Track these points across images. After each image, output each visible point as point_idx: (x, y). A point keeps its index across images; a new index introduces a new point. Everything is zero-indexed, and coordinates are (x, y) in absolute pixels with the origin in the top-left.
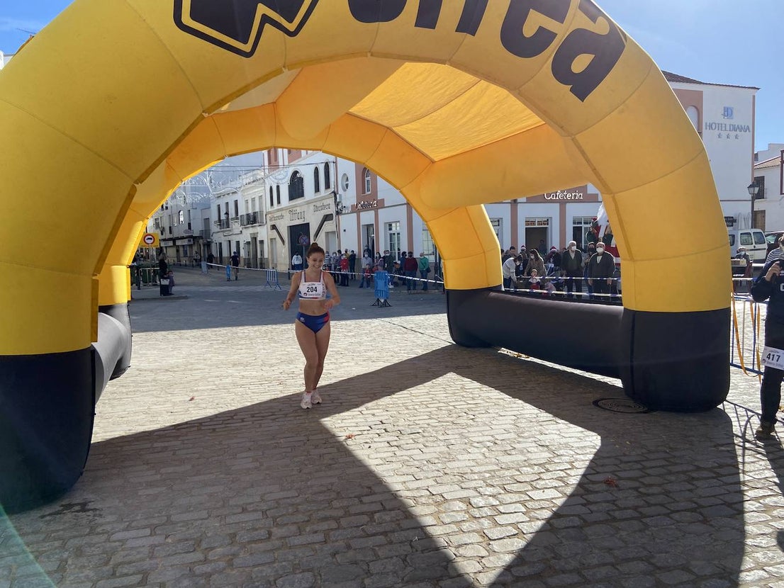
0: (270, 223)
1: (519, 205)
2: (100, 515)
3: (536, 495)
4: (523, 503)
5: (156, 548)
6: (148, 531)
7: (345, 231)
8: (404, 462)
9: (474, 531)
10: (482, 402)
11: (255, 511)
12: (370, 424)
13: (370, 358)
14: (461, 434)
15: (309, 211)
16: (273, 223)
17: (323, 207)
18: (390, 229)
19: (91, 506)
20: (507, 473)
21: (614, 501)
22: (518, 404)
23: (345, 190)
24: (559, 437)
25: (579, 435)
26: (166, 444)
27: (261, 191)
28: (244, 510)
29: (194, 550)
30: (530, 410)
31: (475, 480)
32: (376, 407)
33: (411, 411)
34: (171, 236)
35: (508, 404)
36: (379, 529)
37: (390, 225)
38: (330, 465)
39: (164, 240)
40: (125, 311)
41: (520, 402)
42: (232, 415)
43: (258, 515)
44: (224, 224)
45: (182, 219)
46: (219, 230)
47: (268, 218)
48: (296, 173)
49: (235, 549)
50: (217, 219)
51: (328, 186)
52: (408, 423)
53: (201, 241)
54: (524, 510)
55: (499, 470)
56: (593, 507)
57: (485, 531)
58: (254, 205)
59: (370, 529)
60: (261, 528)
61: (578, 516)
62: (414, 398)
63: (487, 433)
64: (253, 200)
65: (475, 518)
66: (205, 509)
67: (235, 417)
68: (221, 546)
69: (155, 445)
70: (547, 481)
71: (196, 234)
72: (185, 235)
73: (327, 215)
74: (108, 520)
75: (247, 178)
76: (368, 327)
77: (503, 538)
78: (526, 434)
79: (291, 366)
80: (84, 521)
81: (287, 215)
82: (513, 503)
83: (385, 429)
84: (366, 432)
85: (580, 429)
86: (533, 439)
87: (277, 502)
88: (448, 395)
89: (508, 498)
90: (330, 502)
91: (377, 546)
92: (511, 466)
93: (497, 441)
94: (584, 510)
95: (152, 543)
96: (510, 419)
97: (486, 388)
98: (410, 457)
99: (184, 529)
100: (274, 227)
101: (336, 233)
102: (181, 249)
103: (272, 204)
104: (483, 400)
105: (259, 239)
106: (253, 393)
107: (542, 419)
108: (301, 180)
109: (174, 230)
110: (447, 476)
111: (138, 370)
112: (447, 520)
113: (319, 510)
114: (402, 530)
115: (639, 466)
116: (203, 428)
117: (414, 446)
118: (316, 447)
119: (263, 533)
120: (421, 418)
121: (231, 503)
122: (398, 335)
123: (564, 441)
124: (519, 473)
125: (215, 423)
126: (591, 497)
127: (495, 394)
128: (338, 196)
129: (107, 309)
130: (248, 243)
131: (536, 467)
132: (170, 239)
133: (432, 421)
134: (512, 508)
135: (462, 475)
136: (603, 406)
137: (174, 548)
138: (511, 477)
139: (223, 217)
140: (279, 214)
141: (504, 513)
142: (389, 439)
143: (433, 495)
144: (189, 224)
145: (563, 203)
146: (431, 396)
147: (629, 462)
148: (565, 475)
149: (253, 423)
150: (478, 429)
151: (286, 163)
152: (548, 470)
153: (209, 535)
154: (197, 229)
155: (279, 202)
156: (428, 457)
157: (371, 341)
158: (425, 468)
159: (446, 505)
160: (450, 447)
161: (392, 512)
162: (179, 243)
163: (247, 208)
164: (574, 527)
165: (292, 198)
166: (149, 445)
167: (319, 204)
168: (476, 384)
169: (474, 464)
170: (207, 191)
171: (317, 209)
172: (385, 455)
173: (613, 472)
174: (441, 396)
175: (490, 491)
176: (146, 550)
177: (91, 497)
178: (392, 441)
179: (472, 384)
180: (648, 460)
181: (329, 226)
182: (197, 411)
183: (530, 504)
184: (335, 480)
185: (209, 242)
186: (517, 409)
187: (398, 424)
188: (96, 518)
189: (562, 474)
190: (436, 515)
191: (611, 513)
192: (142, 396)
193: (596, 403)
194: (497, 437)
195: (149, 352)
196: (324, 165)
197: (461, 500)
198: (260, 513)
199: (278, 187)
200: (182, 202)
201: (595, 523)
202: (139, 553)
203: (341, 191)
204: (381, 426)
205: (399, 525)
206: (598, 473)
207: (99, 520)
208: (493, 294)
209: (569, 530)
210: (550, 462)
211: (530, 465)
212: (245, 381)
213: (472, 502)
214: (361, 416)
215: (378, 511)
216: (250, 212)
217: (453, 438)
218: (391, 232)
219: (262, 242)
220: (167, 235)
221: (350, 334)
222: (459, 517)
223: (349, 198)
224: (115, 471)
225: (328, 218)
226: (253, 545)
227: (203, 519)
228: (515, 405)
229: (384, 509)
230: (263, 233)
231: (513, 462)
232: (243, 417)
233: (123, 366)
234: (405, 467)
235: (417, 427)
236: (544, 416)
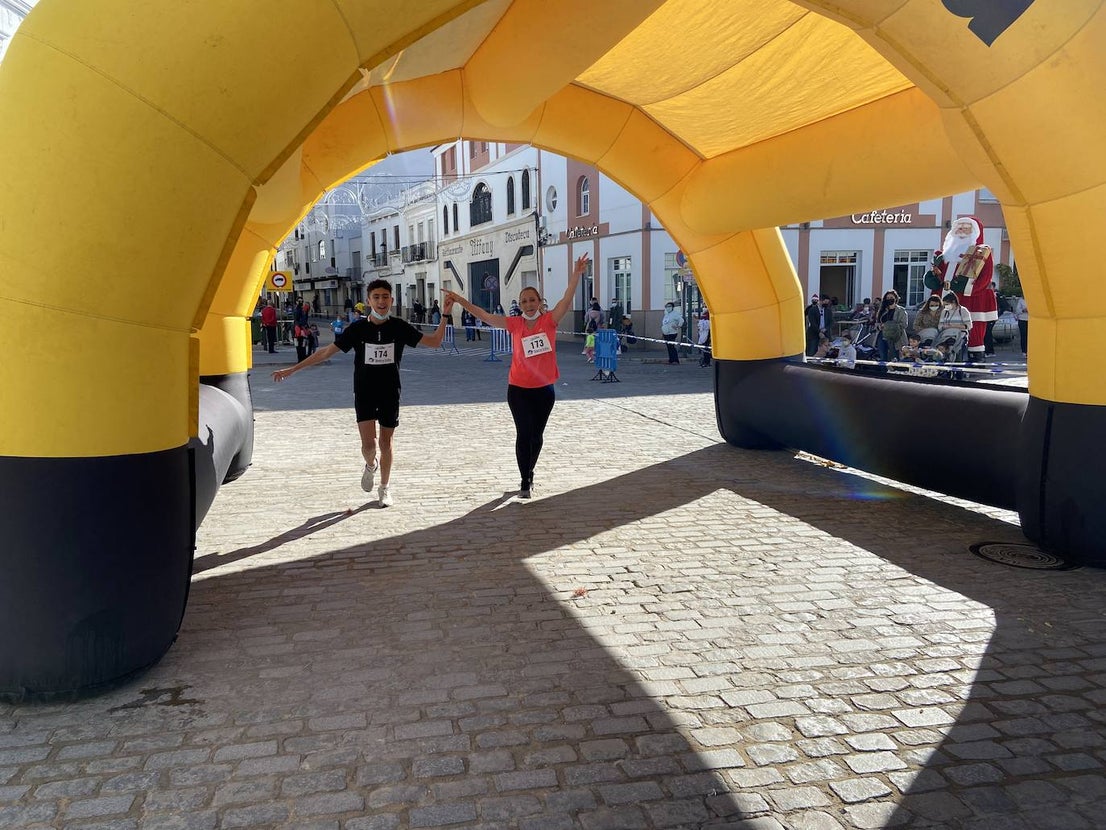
0: (443, 259)
1: (812, 231)
2: (201, 713)
3: (909, 717)
4: (890, 732)
5: (286, 780)
6: (272, 746)
7: (549, 270)
8: (672, 643)
9: (812, 783)
10: (785, 541)
11: (441, 718)
12: (610, 571)
13: (597, 462)
14: (758, 597)
15: (498, 241)
16: (447, 258)
17: (519, 235)
18: (617, 268)
19: (186, 695)
20: (851, 673)
21: (1051, 734)
22: (845, 546)
23: (551, 211)
24: (926, 609)
25: (960, 607)
26: (302, 591)
27: (431, 213)
28: (423, 717)
29: (345, 789)
30: (866, 559)
31: (799, 683)
32: (616, 544)
33: (671, 553)
34: (308, 276)
35: (827, 546)
36: (647, 770)
37: (617, 262)
38: (554, 641)
39: (299, 282)
40: (244, 384)
41: (847, 543)
42: (398, 547)
43: (444, 727)
44: (380, 260)
45: (323, 252)
46: (374, 269)
47: (441, 252)
48: (481, 185)
49: (413, 789)
50: (370, 253)
51: (526, 205)
52: (669, 573)
53: (348, 284)
54: (893, 746)
55: (835, 667)
56: (1016, 746)
57: (832, 784)
58: (421, 233)
59: (633, 768)
60: (450, 753)
61: (992, 762)
62: (673, 530)
63: (801, 596)
64: (420, 225)
65: (811, 757)
66: (362, 711)
67: (402, 551)
68: (389, 782)
69: (286, 592)
70: (923, 692)
71: (342, 273)
72: (327, 275)
73: (524, 247)
74: (212, 722)
75: (413, 194)
76: (590, 412)
77: (867, 801)
78: (868, 602)
79: (481, 471)
80: (176, 722)
81: (467, 247)
82: (872, 731)
83: (634, 582)
84: (604, 586)
85: (959, 596)
86: (884, 611)
87: (475, 706)
88: (728, 527)
89: (861, 721)
90: (559, 709)
91: (648, 802)
92: (855, 660)
93: (822, 613)
94: (1000, 751)
95: (279, 769)
96: (836, 574)
97: (785, 518)
98: (681, 633)
99: (330, 745)
100: (448, 264)
101: (537, 273)
102: (322, 295)
103: (446, 232)
104: (786, 538)
105: (427, 282)
106: (428, 511)
107: (889, 575)
108: (489, 195)
109: (312, 266)
110: (749, 674)
111: (262, 469)
112: (762, 760)
113: (543, 724)
114: (686, 773)
115: (1076, 669)
116: (356, 567)
117: (684, 614)
118: (529, 607)
119: (453, 763)
120: (688, 565)
121: (402, 700)
122: (635, 427)
123: (936, 617)
124: (870, 674)
125: (373, 559)
126: (1006, 726)
127: (804, 529)
128: (540, 219)
129: (218, 381)
130: (413, 287)
131: (899, 665)
132: (306, 281)
133: (709, 571)
134: (871, 741)
135: (774, 672)
136: (990, 556)
137: (314, 783)
138: (861, 680)
139: (379, 250)
140: (456, 245)
141: (860, 751)
142: (644, 599)
143: (730, 707)
144: (333, 260)
145: (880, 229)
146: (700, 528)
147: (1060, 660)
148: (952, 681)
149: (430, 561)
150: (786, 588)
151: (468, 171)
152: (921, 672)
153: (369, 759)
154: (343, 267)
155: (456, 229)
156: (711, 635)
157: (595, 435)
158: (709, 656)
159: (754, 728)
160: (746, 618)
161: (665, 736)
162: (318, 286)
163: (412, 237)
164: (988, 784)
165: (474, 222)
166: (276, 593)
167: (512, 231)
168: (771, 512)
169: (791, 653)
170: (357, 212)
171: (510, 238)
172: (638, 628)
173: (1035, 679)
174: (717, 528)
175: (826, 705)
176: (270, 782)
177: (187, 677)
178: (648, 603)
179: (763, 510)
180: (1091, 657)
181: (527, 263)
182: (347, 538)
183: (902, 735)
184: (563, 669)
185: (359, 285)
186: (846, 556)
187: (654, 573)
188: (194, 717)
189: (946, 679)
190: (742, 746)
191: (1049, 759)
192: (268, 510)
193: (975, 549)
194: (820, 604)
195: (278, 442)
196: (521, 173)
197: (780, 720)
198: (449, 723)
199: (455, 207)
200: (324, 228)
201: (1026, 777)
202: (257, 787)
203: (545, 212)
204: (626, 576)
205: (679, 762)
206: (1009, 679)
207: (199, 722)
208: (790, 368)
209: (982, 789)
210: (921, 656)
211: (889, 661)
212: (415, 492)
213: (801, 726)
214: (594, 557)
215: (642, 733)
216: (416, 242)
217: (748, 604)
218: (618, 272)
219: (431, 286)
220: (303, 275)
221: (563, 423)
222: (783, 753)
223: (557, 221)
224: (226, 634)
225: (525, 251)
226: (441, 784)
227: (360, 728)
228: (839, 549)
229: (652, 731)
230: (434, 273)
231: (857, 652)
232: (415, 551)
233: (242, 463)
234: (675, 652)
235: (686, 580)
236: (893, 570)
